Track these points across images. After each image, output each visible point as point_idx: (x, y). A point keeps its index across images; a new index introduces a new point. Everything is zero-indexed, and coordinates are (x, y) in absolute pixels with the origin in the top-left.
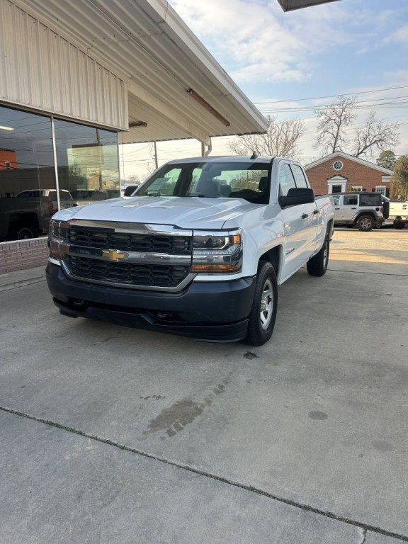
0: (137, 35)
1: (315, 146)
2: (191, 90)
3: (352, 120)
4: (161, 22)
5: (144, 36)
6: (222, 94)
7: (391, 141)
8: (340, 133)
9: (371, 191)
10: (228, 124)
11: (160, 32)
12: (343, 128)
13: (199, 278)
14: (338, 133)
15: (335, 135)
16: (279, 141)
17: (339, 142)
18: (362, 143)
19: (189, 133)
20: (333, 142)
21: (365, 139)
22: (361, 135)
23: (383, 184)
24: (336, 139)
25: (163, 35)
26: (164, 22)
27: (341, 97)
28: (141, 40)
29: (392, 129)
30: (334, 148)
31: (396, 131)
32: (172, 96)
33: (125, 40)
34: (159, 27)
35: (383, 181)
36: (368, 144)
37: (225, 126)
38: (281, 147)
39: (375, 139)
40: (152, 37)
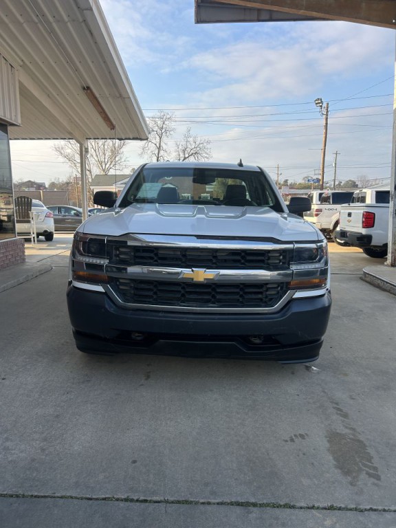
0: (51, 19)
1: (141, 155)
2: (88, 88)
3: (172, 133)
4: (87, 9)
5: (60, 21)
6: (121, 96)
7: (205, 155)
8: (162, 144)
9: (197, 199)
10: (112, 127)
11: (81, 20)
12: (164, 138)
13: (299, 294)
14: (160, 144)
15: (158, 145)
16: (106, 147)
17: (162, 153)
18: (182, 155)
19: (70, 133)
20: (156, 152)
21: (184, 151)
22: (180, 147)
23: (208, 192)
24: (159, 148)
25: (83, 24)
26: (91, 9)
27: (161, 111)
28: (55, 25)
29: (205, 144)
30: (158, 158)
31: (208, 146)
32: (63, 91)
33: (33, 21)
34: (83, 15)
35: (207, 190)
36: (187, 156)
37: (109, 129)
38: (108, 154)
39: (192, 151)
40: (69, 24)
